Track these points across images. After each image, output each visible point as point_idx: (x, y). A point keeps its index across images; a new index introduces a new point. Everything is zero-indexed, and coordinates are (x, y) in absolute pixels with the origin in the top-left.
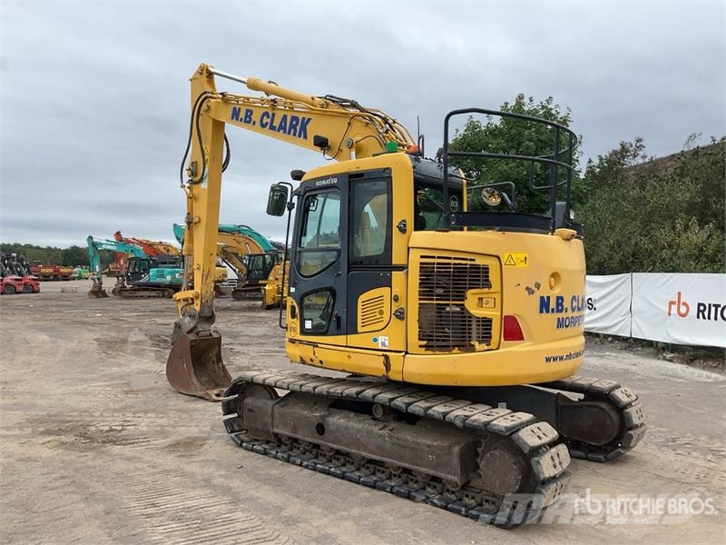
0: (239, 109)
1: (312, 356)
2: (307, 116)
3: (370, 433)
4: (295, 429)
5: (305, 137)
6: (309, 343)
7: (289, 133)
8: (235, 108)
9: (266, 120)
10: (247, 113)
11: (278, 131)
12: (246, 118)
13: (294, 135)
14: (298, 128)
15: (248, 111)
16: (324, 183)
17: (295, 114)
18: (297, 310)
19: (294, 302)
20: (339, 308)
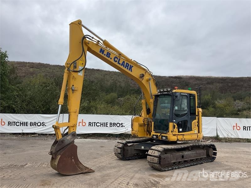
0: (104, 50)
1: (182, 138)
3: (193, 153)
4: (177, 160)
5: (132, 71)
6: (181, 135)
11: (121, 65)
12: (107, 55)
13: (127, 69)
14: (129, 67)
16: (184, 94)
17: (128, 62)
18: (176, 126)
19: (175, 124)
20: (188, 125)
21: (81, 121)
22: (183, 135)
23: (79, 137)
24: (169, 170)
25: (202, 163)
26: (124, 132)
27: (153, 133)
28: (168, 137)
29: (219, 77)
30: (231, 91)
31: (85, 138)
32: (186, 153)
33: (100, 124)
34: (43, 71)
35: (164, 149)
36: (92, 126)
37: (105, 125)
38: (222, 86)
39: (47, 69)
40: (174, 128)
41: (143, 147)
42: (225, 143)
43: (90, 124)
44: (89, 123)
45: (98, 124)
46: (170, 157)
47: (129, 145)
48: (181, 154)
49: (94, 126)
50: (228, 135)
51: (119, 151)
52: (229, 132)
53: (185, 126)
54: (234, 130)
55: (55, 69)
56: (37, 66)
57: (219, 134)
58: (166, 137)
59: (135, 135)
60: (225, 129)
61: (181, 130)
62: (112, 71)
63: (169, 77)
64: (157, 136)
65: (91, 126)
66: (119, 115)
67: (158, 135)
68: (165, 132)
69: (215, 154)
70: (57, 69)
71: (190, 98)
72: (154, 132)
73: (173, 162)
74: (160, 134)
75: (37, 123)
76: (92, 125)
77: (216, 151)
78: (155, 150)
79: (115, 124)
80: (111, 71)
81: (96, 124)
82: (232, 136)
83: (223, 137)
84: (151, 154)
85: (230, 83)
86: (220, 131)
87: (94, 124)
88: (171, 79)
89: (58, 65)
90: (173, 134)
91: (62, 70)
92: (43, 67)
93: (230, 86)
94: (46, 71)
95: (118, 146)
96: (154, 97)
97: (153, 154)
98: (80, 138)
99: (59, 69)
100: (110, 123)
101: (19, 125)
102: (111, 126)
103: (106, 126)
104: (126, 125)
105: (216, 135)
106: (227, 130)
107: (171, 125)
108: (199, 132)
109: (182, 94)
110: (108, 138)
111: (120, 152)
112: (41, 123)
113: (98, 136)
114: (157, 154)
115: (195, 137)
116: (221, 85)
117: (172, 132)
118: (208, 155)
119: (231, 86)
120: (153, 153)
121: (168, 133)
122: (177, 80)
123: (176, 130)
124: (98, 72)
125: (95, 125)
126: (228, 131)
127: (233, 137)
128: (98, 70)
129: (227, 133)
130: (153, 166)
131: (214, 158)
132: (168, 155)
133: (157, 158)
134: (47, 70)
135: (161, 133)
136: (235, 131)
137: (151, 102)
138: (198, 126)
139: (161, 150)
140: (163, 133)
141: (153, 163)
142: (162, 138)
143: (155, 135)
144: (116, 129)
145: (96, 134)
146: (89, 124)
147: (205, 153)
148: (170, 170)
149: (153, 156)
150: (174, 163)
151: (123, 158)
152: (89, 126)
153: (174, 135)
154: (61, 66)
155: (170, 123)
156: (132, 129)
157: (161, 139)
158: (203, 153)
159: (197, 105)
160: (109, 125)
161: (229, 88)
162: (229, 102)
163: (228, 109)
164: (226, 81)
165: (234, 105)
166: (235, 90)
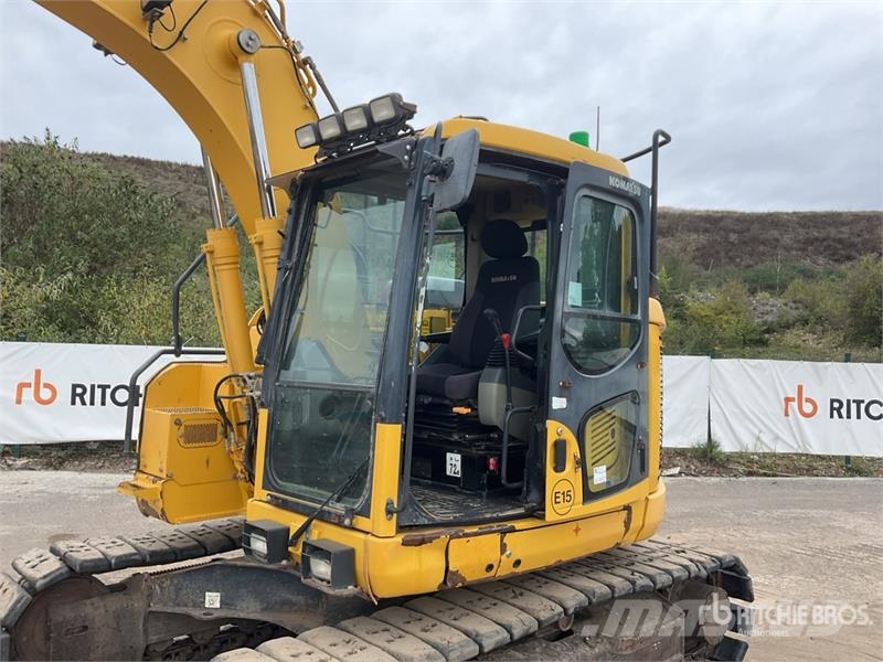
1: (493, 556)
21: (32, 380)
23: (21, 462)
27: (259, 504)
28: (358, 558)
30: (738, 260)
36: (92, 403)
38: (705, 242)
41: (214, 602)
42: (745, 479)
43: (78, 394)
44: (75, 387)
45: (122, 396)
49: (103, 403)
50: (758, 439)
52: (766, 426)
54: (787, 414)
57: (718, 435)
60: (747, 411)
65: (84, 403)
68: (339, 508)
72: (266, 496)
74: (301, 522)
77: (750, 598)
81: (108, 391)
82: (780, 443)
83: (736, 449)
85: (734, 231)
86: (724, 423)
87: (98, 392)
93: (732, 243)
96: (282, 199)
105: (704, 440)
106: (755, 420)
116: (703, 239)
119: (736, 242)
121: (361, 522)
126: (763, 423)
127: (780, 449)
129: (757, 432)
135: (312, 515)
136: (793, 423)
137: (260, 244)
140: (323, 517)
146: (74, 395)
152: (73, 403)
161: (730, 250)
162: (733, 297)
163: (727, 322)
164: (722, 224)
165: (752, 308)
166: (751, 255)
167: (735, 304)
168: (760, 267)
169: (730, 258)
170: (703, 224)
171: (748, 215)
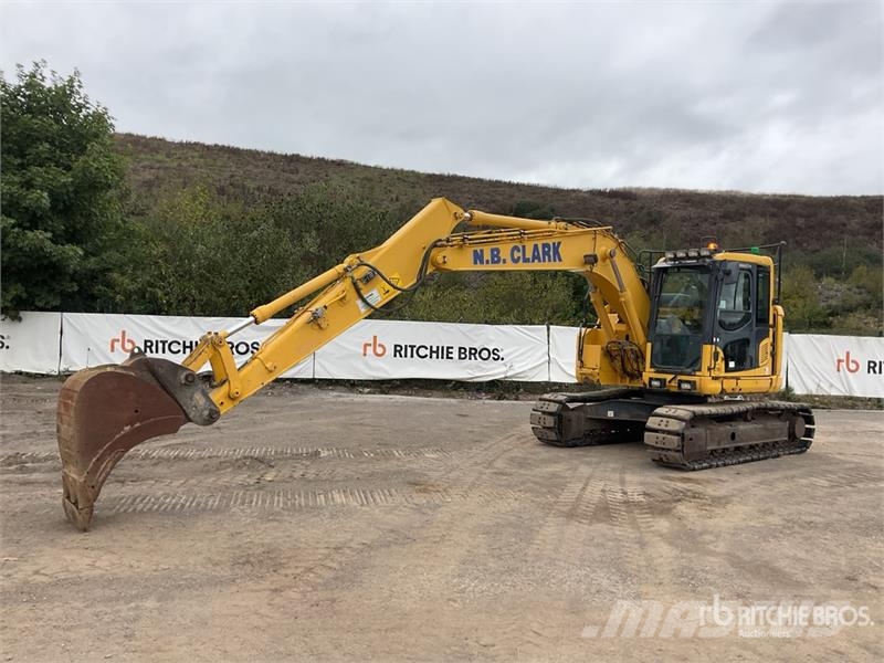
0: (482, 251)
1: (735, 386)
2: (556, 241)
3: (755, 429)
4: (719, 443)
5: (560, 260)
6: (732, 378)
7: (544, 261)
8: (475, 251)
9: (516, 255)
10: (492, 253)
11: (533, 261)
12: (493, 259)
13: (550, 261)
14: (551, 253)
15: (492, 250)
16: (744, 266)
17: (545, 242)
18: (721, 355)
19: (718, 349)
20: (750, 351)
21: (372, 342)
22: (738, 378)
23: (367, 390)
24: (702, 469)
25: (778, 456)
26: (503, 376)
27: (649, 373)
28: (698, 383)
29: (764, 195)
30: (805, 245)
31: (383, 392)
32: (742, 427)
33: (428, 352)
34: (146, 163)
35: (694, 413)
36: (406, 356)
37: (443, 353)
38: (772, 226)
39: (160, 157)
40: (716, 359)
41: (611, 414)
43: (399, 352)
44: (396, 346)
45: (423, 352)
46: (704, 435)
47: (571, 406)
48: (726, 428)
49: (412, 356)
51: (550, 421)
52: (824, 377)
53: (740, 356)
54: (838, 371)
55: (186, 159)
56: (121, 146)
57: (793, 383)
58: (693, 384)
59: (591, 378)
60: (812, 368)
61: (732, 364)
62: (388, 169)
63: (592, 193)
64: (663, 381)
65: (401, 356)
66: (486, 323)
67: (665, 380)
69: (810, 433)
70: (193, 157)
71: (758, 277)
72: (653, 370)
73: (709, 448)
74: (671, 377)
75: (235, 344)
76: (403, 353)
77: (814, 424)
78: (669, 417)
79: (474, 353)
80: (385, 167)
81: (415, 349)
82: (833, 389)
83: (805, 393)
84: (656, 427)
85: (801, 216)
86: (797, 376)
87: (409, 349)
88: (598, 199)
89: (196, 144)
90: (712, 375)
91: (212, 162)
92: (145, 150)
93: (799, 228)
94: (157, 165)
95: (544, 409)
97: (663, 427)
98: (369, 393)
99: (201, 157)
100: (460, 349)
101: (179, 351)
102: (463, 356)
103: (448, 358)
104: (508, 355)
105: (784, 387)
106: (816, 372)
107: (707, 350)
108: (774, 372)
109: (741, 265)
110: (454, 393)
111: (552, 425)
112: (247, 345)
113: (422, 387)
114: (675, 426)
115: (764, 385)
116: (770, 223)
117: (709, 369)
118: (792, 436)
119: (803, 226)
120: (665, 423)
121: (698, 373)
122: (617, 202)
123: (721, 364)
124: (341, 171)
125: (415, 354)
126: (821, 375)
127: (833, 393)
128: (340, 164)
129: (817, 381)
130: (661, 459)
131: (806, 445)
132: (700, 431)
133: (676, 438)
134: (159, 161)
135: (676, 374)
136: (842, 376)
138: (774, 355)
139: (687, 418)
140: (682, 374)
141: (663, 449)
142: (679, 386)
143: (657, 379)
144: (477, 367)
145: (414, 383)
146: (396, 351)
147: (786, 431)
148: (706, 468)
149: (664, 432)
150: (712, 452)
151: (560, 442)
152: (395, 356)
153: (715, 378)
154: (208, 148)
155: (705, 346)
156: (582, 362)
157: (676, 390)
158: (780, 428)
159: (772, 297)
160: (455, 355)
161: (797, 235)
162: (799, 283)
163: (795, 306)
164: (790, 208)
165: (817, 293)
166: (818, 240)
167: (802, 289)
168: (825, 252)
169: (797, 242)
170: (771, 210)
171: (816, 198)
